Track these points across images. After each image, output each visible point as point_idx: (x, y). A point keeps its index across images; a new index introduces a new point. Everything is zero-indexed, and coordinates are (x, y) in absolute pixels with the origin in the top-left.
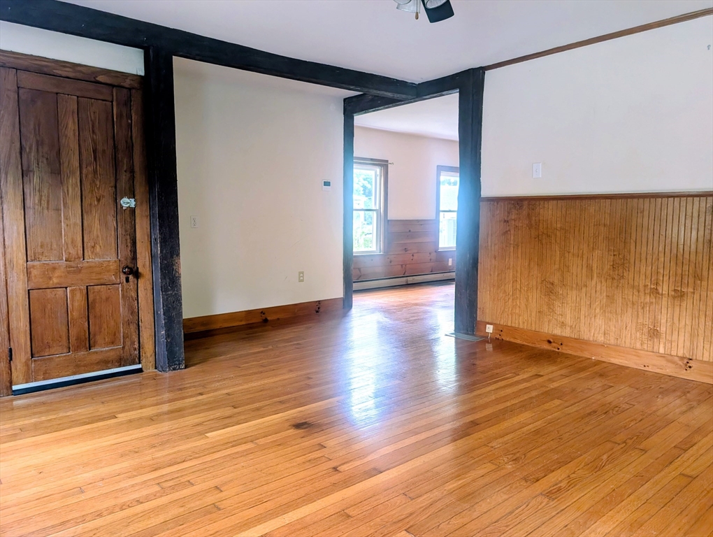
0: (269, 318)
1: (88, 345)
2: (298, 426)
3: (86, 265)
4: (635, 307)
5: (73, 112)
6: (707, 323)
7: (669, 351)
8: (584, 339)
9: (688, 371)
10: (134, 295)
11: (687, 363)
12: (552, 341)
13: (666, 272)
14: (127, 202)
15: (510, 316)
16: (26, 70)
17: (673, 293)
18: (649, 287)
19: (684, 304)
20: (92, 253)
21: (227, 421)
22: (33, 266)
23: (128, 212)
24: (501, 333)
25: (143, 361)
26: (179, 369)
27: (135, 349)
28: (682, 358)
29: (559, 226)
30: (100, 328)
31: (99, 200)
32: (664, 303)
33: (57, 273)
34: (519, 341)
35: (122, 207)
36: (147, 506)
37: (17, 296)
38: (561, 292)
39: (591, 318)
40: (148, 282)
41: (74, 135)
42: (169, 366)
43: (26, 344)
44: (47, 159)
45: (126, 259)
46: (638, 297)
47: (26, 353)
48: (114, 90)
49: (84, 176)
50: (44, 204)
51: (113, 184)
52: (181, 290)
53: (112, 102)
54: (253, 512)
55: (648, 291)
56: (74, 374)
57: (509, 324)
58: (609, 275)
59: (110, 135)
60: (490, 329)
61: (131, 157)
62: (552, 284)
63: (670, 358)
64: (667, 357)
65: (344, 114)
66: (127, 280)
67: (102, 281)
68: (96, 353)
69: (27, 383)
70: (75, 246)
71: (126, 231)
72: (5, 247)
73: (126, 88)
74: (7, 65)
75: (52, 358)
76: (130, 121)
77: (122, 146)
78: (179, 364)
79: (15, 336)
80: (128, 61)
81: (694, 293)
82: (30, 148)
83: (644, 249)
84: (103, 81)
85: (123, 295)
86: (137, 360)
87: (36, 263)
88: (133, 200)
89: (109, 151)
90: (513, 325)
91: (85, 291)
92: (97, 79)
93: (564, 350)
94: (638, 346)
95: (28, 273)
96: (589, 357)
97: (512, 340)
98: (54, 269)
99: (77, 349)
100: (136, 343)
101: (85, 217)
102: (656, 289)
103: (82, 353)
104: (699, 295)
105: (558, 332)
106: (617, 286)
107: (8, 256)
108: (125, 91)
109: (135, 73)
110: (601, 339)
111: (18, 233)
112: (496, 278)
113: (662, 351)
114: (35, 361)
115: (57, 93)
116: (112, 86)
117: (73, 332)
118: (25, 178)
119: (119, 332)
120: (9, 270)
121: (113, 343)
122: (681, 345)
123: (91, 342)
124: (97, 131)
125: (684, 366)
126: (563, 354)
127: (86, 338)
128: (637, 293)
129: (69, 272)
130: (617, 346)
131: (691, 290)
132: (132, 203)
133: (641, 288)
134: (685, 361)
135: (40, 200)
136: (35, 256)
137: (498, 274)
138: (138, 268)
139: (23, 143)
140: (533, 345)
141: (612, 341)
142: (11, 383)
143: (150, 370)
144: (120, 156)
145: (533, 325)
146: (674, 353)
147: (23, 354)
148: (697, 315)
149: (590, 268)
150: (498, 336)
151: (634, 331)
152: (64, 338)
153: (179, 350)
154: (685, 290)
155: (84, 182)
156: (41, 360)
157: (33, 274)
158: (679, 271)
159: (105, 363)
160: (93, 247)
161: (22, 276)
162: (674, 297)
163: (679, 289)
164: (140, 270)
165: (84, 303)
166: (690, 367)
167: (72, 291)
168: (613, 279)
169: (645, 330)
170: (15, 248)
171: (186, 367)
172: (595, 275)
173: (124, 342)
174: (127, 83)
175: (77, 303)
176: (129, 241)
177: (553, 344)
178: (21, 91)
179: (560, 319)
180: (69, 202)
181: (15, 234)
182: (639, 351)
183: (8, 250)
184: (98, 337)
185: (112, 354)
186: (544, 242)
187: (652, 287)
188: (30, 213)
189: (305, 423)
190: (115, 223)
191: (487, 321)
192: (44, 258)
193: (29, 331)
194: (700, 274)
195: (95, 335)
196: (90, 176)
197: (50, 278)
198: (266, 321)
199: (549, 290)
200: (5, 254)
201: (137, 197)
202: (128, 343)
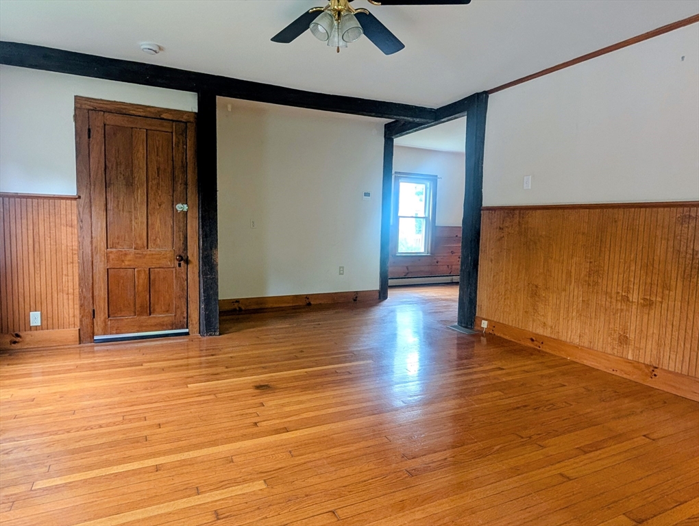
0: (312, 303)
1: (148, 312)
2: (258, 387)
3: (149, 252)
4: (608, 312)
5: (143, 140)
6: (674, 333)
7: (637, 357)
8: (561, 341)
9: (653, 379)
10: (185, 277)
11: (653, 370)
12: (534, 339)
13: (637, 281)
14: (180, 207)
15: (502, 314)
16: (110, 112)
17: (642, 301)
18: (620, 294)
19: (652, 313)
20: (154, 244)
21: (213, 377)
22: (111, 252)
23: (181, 215)
24: (494, 329)
25: (190, 326)
26: (215, 335)
27: (184, 318)
28: (648, 366)
29: (544, 233)
30: (158, 299)
31: (160, 205)
32: (634, 310)
33: (129, 257)
34: (507, 337)
35: (177, 211)
36: (102, 430)
37: (100, 273)
38: (544, 295)
39: (568, 321)
40: (195, 268)
41: (143, 157)
42: (207, 332)
43: (104, 307)
44: (124, 175)
45: (179, 250)
46: (611, 303)
47: (105, 313)
48: (174, 124)
49: (150, 188)
50: (121, 207)
51: (171, 194)
52: (217, 274)
53: (172, 133)
54: (168, 446)
55: (619, 298)
56: (138, 331)
57: (501, 322)
58: (586, 281)
59: (170, 156)
60: (484, 324)
61: (185, 172)
62: (537, 287)
63: (636, 364)
64: (635, 364)
65: (385, 137)
66: (180, 265)
67: (161, 265)
68: (155, 317)
69: (104, 334)
70: (141, 238)
71: (179, 228)
72: (92, 238)
73: (183, 122)
74: (98, 109)
75: (122, 320)
76: (185, 147)
77: (178, 164)
78: (215, 331)
79: (97, 301)
80: (186, 102)
81: (661, 302)
82: (112, 168)
83: (617, 256)
84: (165, 118)
85: (176, 276)
86: (186, 326)
87: (114, 250)
88: (185, 206)
89: (169, 170)
90: (504, 323)
91: (147, 272)
92: (162, 116)
93: (545, 348)
94: (609, 350)
95: (108, 257)
96: (565, 357)
97: (502, 336)
98: (126, 254)
99: (141, 314)
100: (185, 313)
101: (150, 217)
102: (628, 297)
103: (144, 318)
104: (666, 304)
105: (540, 331)
106: (593, 292)
107: (94, 245)
108: (182, 124)
109: (190, 111)
110: (577, 341)
111: (102, 229)
112: (492, 279)
113: (630, 357)
114: (111, 320)
115: (132, 128)
116: (173, 121)
117: (138, 301)
118: (109, 189)
119: (172, 303)
120: (94, 254)
121: (167, 311)
122: (648, 353)
123: (152, 309)
124: (160, 154)
125: (649, 374)
126: (543, 352)
127: (147, 307)
128: (609, 300)
129: (136, 258)
130: (590, 349)
131: (659, 299)
132: (186, 207)
133: (614, 295)
134: (652, 369)
135: (118, 205)
136: (113, 245)
137: (494, 276)
138: (188, 257)
139: (107, 164)
140: (519, 342)
141: (586, 345)
142: (93, 334)
143: (195, 334)
144: (176, 173)
145: (520, 324)
146: (641, 360)
147: (102, 314)
148: (664, 324)
149: (569, 273)
150: (491, 332)
151: (605, 336)
152: (132, 305)
153: (215, 320)
154: (654, 299)
155: (150, 191)
156: (115, 320)
157: (111, 258)
158: (649, 280)
159: (162, 326)
160: (155, 240)
161: (103, 259)
162: (644, 306)
163: (648, 297)
164: (189, 258)
165: (146, 281)
166: (655, 375)
167: (138, 271)
168: (589, 285)
169: (616, 336)
170: (99, 239)
171: (220, 334)
172: (573, 281)
173: (176, 312)
174: (185, 118)
175: (142, 280)
176: (181, 236)
177: (535, 342)
178: (107, 127)
179: (542, 319)
180: (138, 206)
181: (99, 229)
182: (610, 356)
183: (94, 240)
184: (156, 306)
185: (166, 319)
186: (531, 248)
187: (624, 294)
188: (110, 213)
189: (267, 386)
190: (171, 222)
191: (484, 317)
192: (119, 247)
193: (107, 299)
194: (668, 284)
195: (154, 305)
196: (154, 188)
197: (123, 261)
198: (309, 304)
199: (534, 293)
200: (92, 242)
201: (189, 203)
202: (179, 313)
